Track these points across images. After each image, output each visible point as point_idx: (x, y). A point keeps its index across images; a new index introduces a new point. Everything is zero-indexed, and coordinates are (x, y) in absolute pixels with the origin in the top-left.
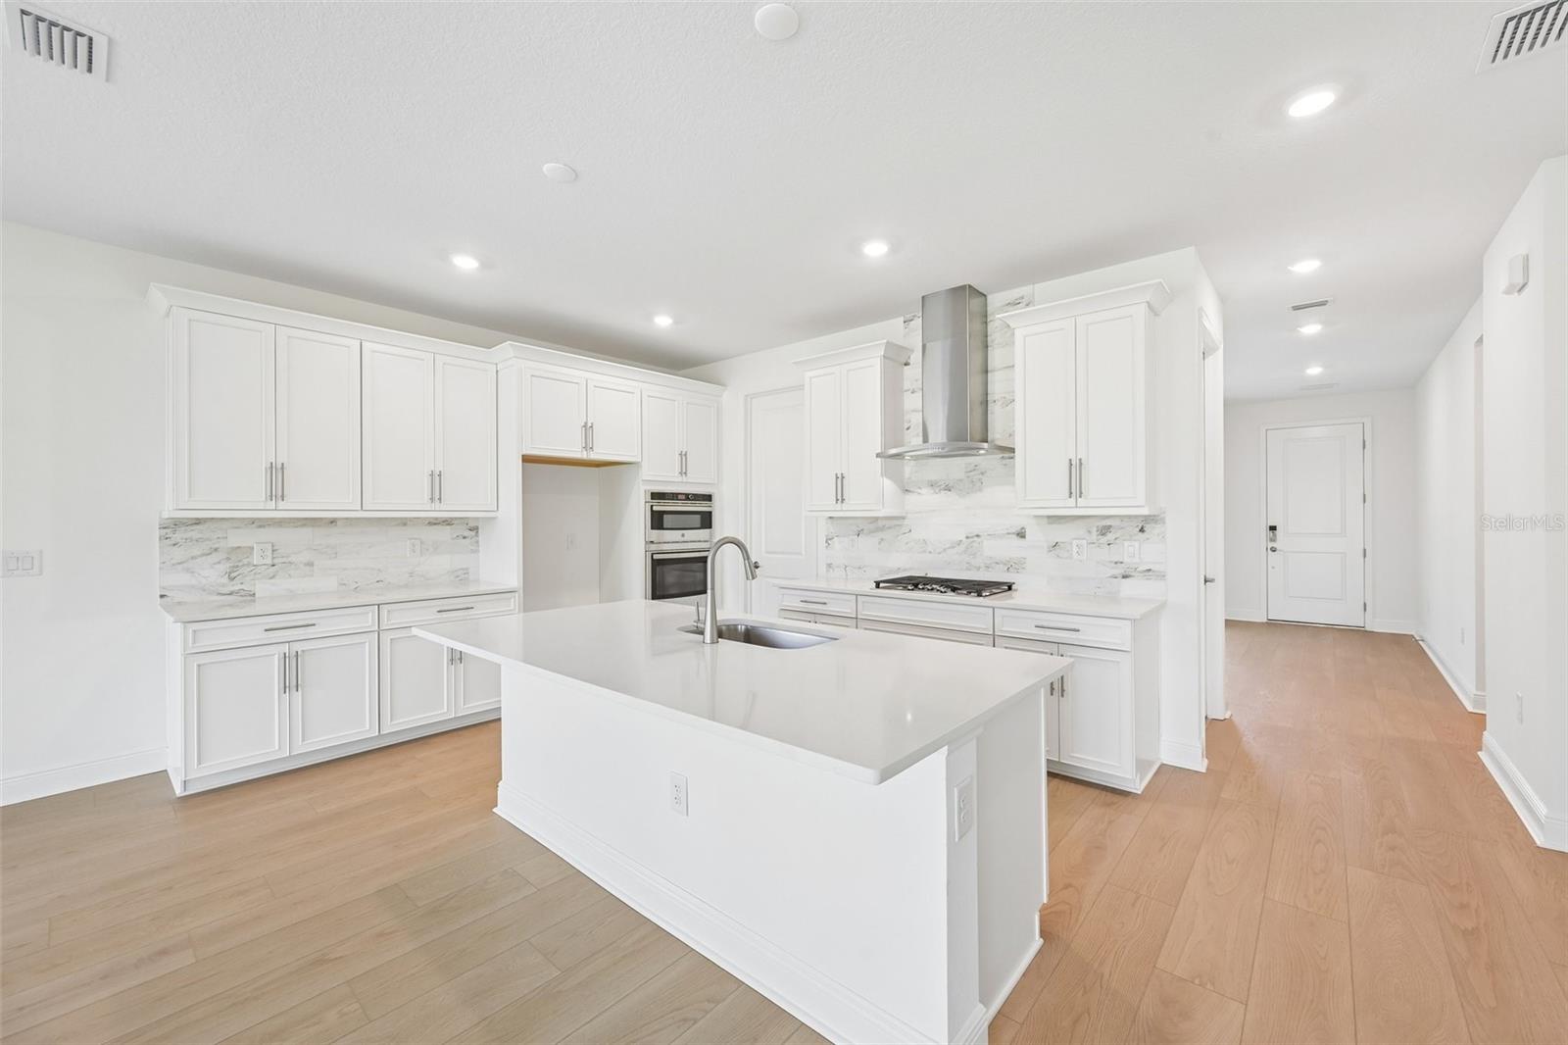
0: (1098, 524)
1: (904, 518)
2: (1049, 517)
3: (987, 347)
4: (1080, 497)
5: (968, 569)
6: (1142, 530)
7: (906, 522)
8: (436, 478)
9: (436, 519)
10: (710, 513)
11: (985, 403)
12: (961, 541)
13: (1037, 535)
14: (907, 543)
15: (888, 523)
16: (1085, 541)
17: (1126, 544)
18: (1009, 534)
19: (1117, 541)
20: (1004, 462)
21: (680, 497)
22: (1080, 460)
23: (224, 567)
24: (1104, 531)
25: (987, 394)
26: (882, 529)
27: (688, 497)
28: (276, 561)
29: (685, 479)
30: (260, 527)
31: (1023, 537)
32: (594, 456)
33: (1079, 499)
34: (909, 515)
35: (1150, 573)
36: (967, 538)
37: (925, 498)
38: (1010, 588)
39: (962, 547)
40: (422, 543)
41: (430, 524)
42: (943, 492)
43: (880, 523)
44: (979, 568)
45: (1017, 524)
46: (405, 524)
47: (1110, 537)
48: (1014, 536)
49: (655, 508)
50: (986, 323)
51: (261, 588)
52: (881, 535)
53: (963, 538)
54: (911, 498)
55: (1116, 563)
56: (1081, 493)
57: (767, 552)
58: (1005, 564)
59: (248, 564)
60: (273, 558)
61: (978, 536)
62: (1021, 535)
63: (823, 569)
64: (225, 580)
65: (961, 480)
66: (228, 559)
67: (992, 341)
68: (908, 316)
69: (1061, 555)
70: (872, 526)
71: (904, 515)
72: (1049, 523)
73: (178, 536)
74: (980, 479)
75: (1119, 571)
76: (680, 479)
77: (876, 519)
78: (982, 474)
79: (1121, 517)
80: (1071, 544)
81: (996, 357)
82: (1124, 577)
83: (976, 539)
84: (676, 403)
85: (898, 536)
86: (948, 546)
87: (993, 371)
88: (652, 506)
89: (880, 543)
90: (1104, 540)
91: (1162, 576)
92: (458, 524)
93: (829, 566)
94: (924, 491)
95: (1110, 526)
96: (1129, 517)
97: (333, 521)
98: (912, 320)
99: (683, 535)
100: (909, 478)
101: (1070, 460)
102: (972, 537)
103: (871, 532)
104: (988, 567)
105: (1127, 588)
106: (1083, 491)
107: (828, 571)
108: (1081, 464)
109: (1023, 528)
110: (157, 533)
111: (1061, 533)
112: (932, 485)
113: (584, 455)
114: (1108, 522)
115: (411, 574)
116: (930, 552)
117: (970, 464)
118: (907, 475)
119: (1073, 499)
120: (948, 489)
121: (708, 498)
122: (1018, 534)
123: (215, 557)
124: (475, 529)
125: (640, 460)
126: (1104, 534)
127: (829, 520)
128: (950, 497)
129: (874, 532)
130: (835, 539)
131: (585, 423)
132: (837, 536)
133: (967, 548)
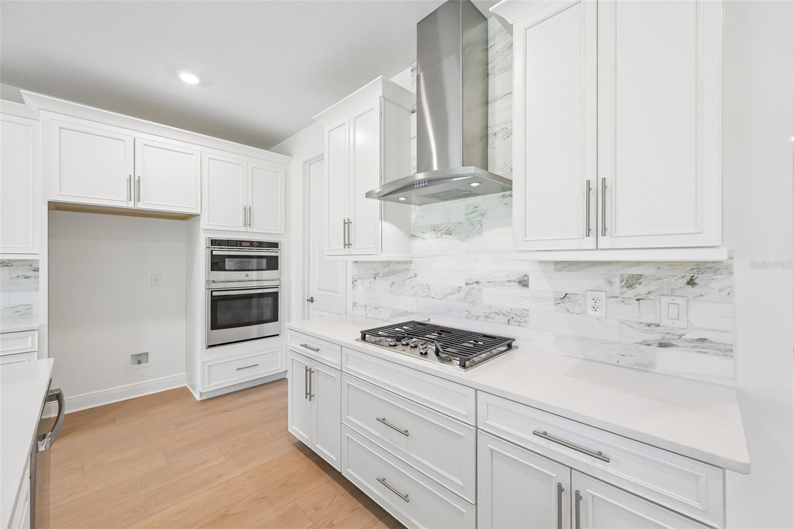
0: (622, 272)
1: (410, 263)
2: (556, 263)
3: (488, 76)
4: (604, 234)
6: (691, 282)
7: (412, 267)
10: (277, 257)
11: (485, 137)
12: (461, 287)
14: (413, 288)
15: (398, 267)
16: (603, 294)
17: (665, 300)
18: (510, 281)
19: (651, 296)
21: (243, 244)
22: (604, 180)
24: (631, 282)
25: (487, 128)
26: (393, 273)
27: (251, 244)
29: (249, 229)
31: (526, 285)
32: (141, 206)
33: (601, 238)
34: (414, 260)
35: (705, 344)
36: (467, 284)
37: (428, 243)
38: (510, 347)
39: (462, 295)
42: (444, 236)
43: (392, 267)
44: (478, 318)
45: (519, 269)
47: (640, 290)
48: (516, 284)
49: (214, 253)
50: (487, 50)
52: (392, 279)
53: (463, 284)
54: (417, 244)
55: (649, 325)
56: (604, 229)
57: (319, 290)
58: (504, 315)
61: (477, 283)
62: (524, 283)
63: (350, 306)
65: (461, 223)
67: (494, 68)
69: (571, 310)
70: (386, 270)
71: (409, 259)
72: (556, 270)
74: (480, 221)
75: (655, 336)
76: (244, 229)
78: (482, 216)
79: (658, 265)
80: (585, 296)
81: (496, 84)
82: (662, 345)
83: (475, 285)
84: (241, 166)
85: (406, 280)
86: (449, 291)
87: (493, 101)
88: (212, 251)
89: (391, 286)
90: (631, 293)
91: (727, 351)
92: (17, 266)
93: (354, 304)
94: (428, 235)
95: (641, 276)
96: (671, 264)
99: (247, 275)
100: (415, 223)
101: (588, 182)
102: (472, 284)
103: (384, 276)
105: (666, 359)
106: (608, 226)
107: (353, 309)
108: (604, 187)
109: (525, 275)
111: (573, 282)
112: (435, 229)
113: (131, 205)
114: (637, 271)
116: (433, 298)
117: (470, 205)
118: (413, 221)
119: (592, 239)
120: (449, 233)
121: (275, 245)
122: (520, 282)
124: (38, 270)
125: (200, 212)
126: (630, 286)
127: (354, 264)
128: (451, 241)
129: (387, 276)
130: (359, 281)
131: (130, 176)
132: (360, 278)
133: (467, 295)
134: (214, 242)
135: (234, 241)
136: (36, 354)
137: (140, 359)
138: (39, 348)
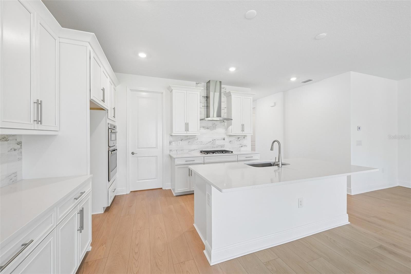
5: (213, 148)
7: (196, 137)
12: (211, 141)
13: (227, 139)
14: (197, 142)
15: (191, 137)
16: (236, 140)
17: (242, 141)
18: (221, 139)
20: (221, 123)
22: (244, 124)
24: (238, 138)
26: (189, 139)
31: (224, 140)
33: (243, 132)
34: (198, 135)
35: (245, 146)
36: (212, 140)
39: (211, 143)
42: (206, 129)
43: (189, 137)
44: (215, 147)
45: (223, 137)
47: (239, 139)
52: (189, 140)
55: (240, 144)
58: (221, 146)
61: (215, 140)
62: (224, 139)
65: (211, 126)
68: (197, 82)
69: (231, 143)
70: (186, 138)
72: (229, 137)
74: (215, 127)
77: (188, 136)
78: (216, 125)
79: (241, 135)
80: (233, 141)
82: (242, 147)
83: (214, 141)
85: (194, 141)
86: (208, 143)
89: (188, 143)
90: (238, 140)
93: (171, 150)
94: (202, 129)
95: (239, 137)
98: (198, 84)
101: (242, 124)
103: (185, 140)
104: (217, 147)
105: (242, 149)
106: (244, 130)
107: (170, 152)
111: (232, 139)
112: (204, 127)
114: (239, 136)
116: (203, 144)
117: (213, 123)
120: (208, 128)
124: (20, 143)
126: (238, 139)
127: (171, 136)
128: (209, 130)
129: (187, 140)
130: (173, 142)
132: (174, 141)
133: (212, 143)
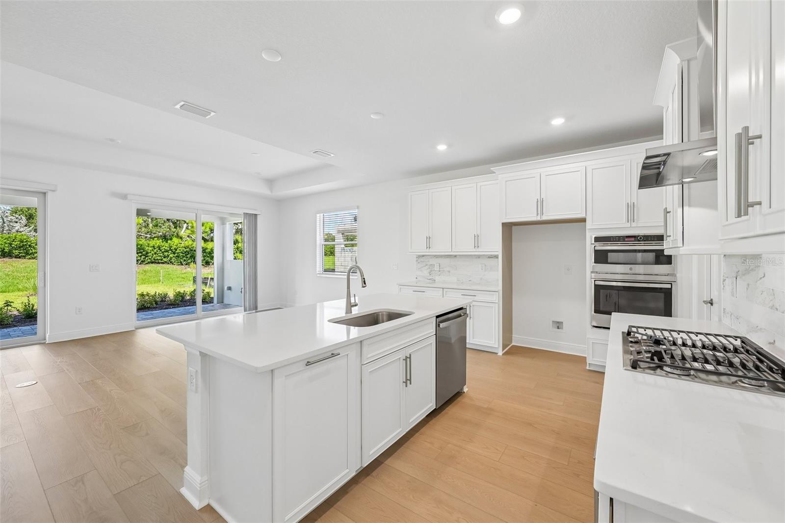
8: (477, 237)
9: (492, 255)
23: (429, 270)
27: (635, 239)
28: (440, 270)
29: (634, 224)
30: (437, 258)
32: (545, 218)
40: (485, 265)
41: (489, 257)
46: (479, 258)
49: (598, 248)
51: (437, 278)
59: (434, 270)
60: (440, 269)
64: (429, 274)
66: (429, 268)
73: (419, 261)
76: (628, 225)
84: (625, 166)
88: (595, 247)
89: (747, 289)
93: (724, 310)
97: (455, 256)
99: (632, 269)
110: (415, 259)
113: (538, 218)
115: (481, 279)
123: (427, 267)
125: (584, 215)
127: (724, 258)
129: (744, 275)
130: (727, 280)
131: (538, 199)
132: (727, 277)
134: (597, 239)
135: (617, 237)
136: (497, 304)
137: (559, 325)
138: (498, 301)
